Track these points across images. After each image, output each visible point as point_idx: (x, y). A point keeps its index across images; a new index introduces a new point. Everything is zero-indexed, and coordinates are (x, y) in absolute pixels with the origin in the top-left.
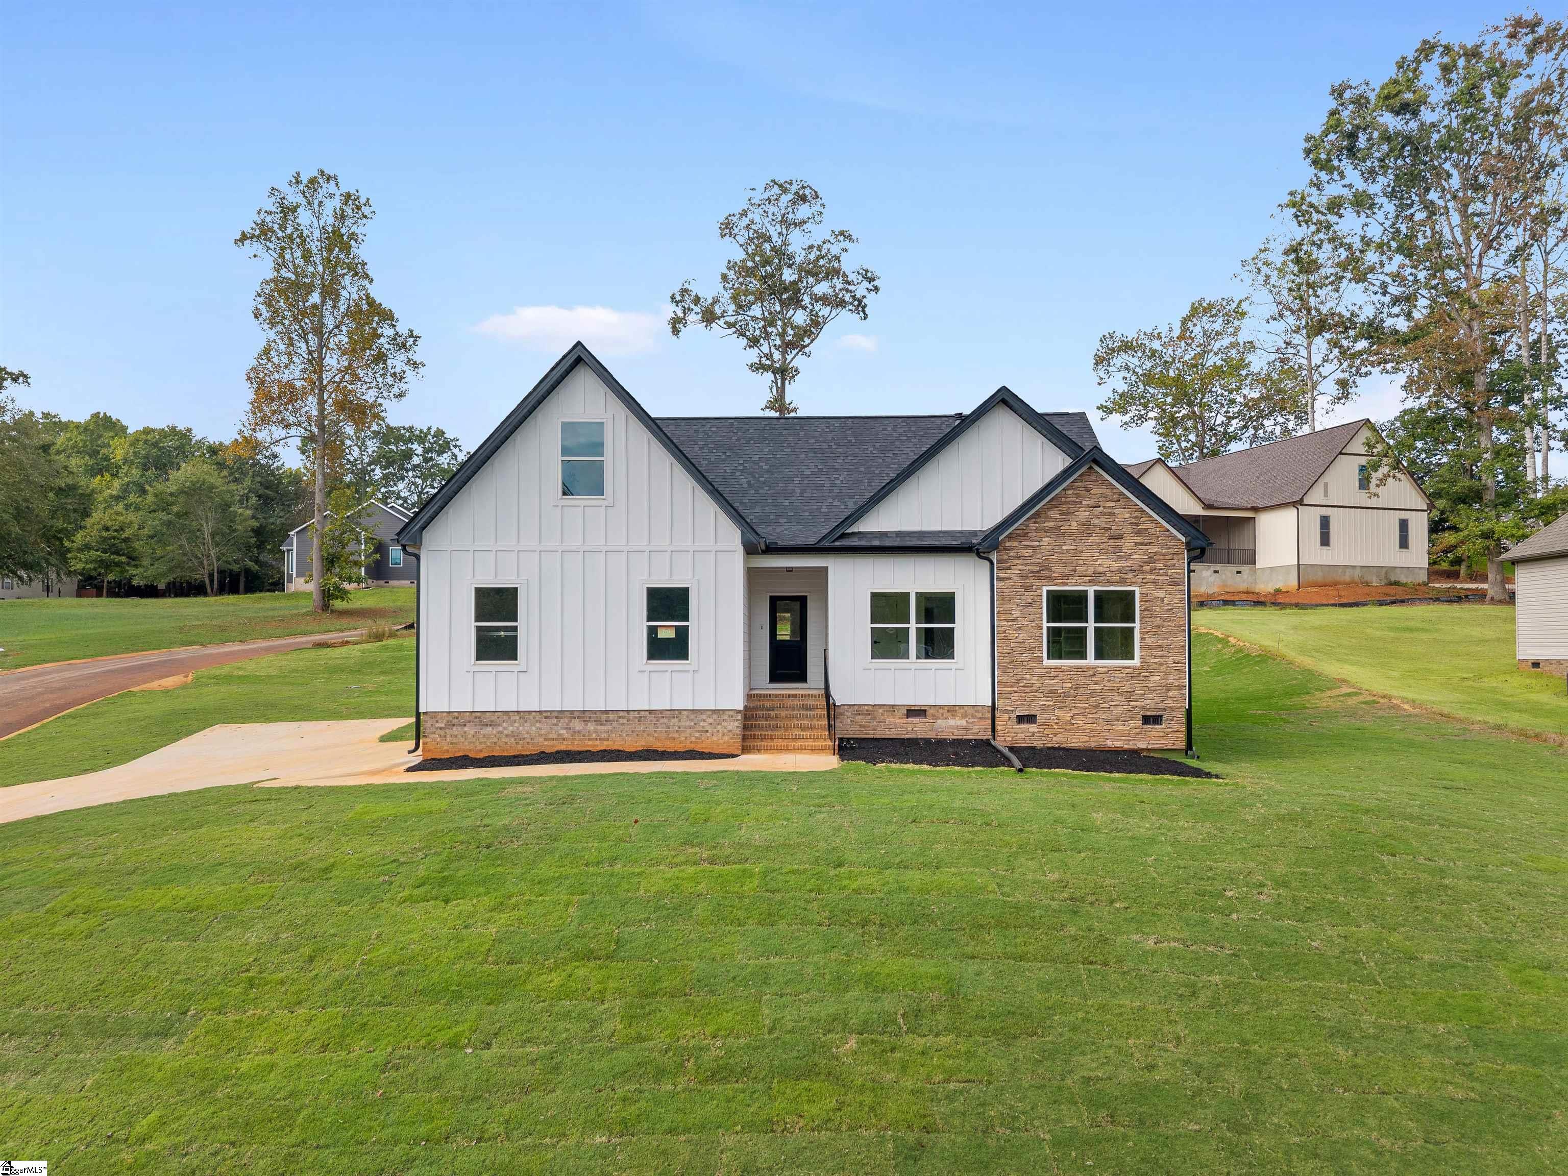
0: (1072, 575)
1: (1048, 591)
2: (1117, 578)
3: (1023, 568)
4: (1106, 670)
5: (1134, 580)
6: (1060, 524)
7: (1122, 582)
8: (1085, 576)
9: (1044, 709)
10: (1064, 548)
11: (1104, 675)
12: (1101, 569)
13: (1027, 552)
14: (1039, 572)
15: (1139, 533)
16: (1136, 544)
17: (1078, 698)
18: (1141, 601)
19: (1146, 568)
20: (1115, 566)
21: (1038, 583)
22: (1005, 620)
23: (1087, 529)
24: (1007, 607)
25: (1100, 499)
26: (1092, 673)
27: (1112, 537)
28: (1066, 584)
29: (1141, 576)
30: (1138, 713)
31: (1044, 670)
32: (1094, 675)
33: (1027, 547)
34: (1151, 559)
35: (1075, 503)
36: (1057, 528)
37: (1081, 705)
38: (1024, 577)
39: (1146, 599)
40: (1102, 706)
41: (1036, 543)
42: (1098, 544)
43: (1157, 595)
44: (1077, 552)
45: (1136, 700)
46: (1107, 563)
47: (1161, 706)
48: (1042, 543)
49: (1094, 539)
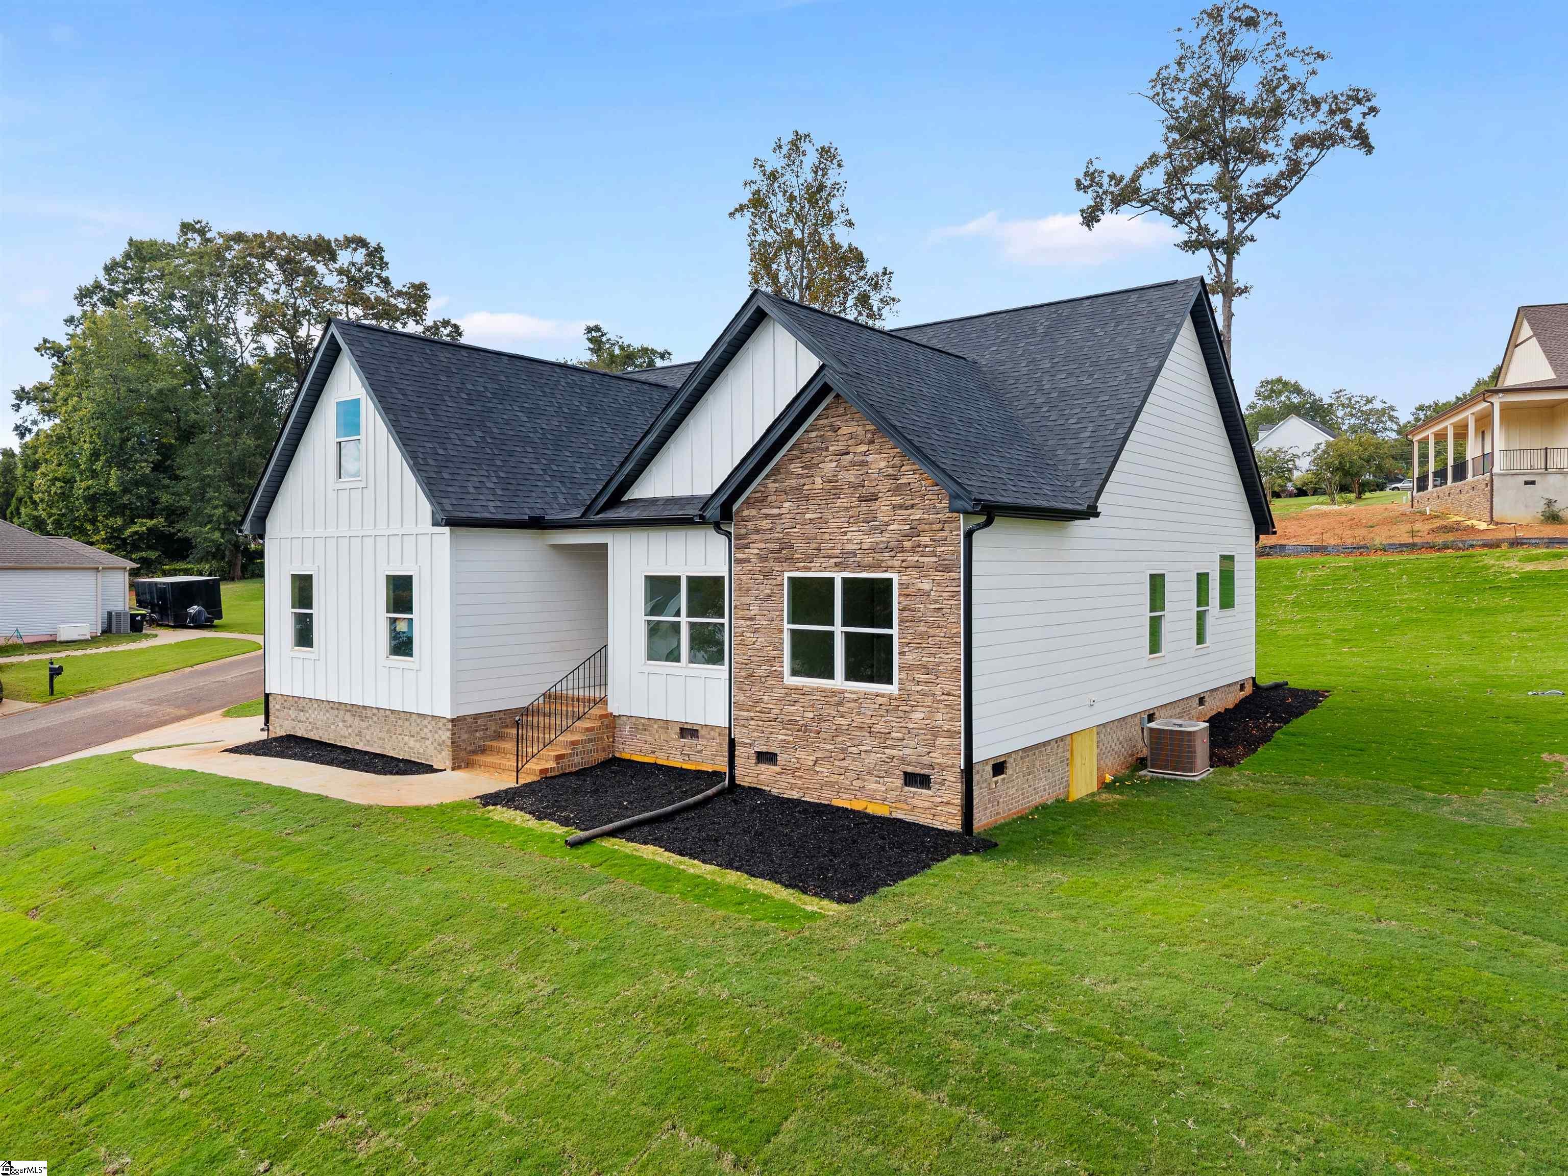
0: (816, 556)
1: (789, 578)
2: (869, 560)
3: (763, 545)
4: (854, 696)
5: (890, 563)
6: (802, 481)
7: (876, 566)
8: (830, 557)
9: (784, 744)
10: (807, 516)
11: (852, 705)
12: (850, 547)
13: (765, 524)
14: (779, 551)
15: (897, 490)
16: (894, 507)
17: (822, 735)
18: (900, 595)
19: (908, 544)
20: (868, 541)
21: (777, 567)
22: (743, 618)
23: (834, 489)
24: (745, 600)
25: (850, 443)
26: (838, 699)
27: (862, 499)
28: (809, 569)
29: (900, 557)
30: (896, 767)
31: (783, 691)
32: (840, 704)
33: (767, 516)
34: (914, 532)
35: (820, 449)
36: (799, 489)
37: (825, 746)
38: (763, 558)
39: (906, 592)
40: (850, 750)
41: (775, 511)
42: (847, 509)
43: (921, 586)
44: (821, 522)
45: (893, 747)
46: (858, 536)
47: (926, 760)
48: (783, 511)
49: (843, 502)
